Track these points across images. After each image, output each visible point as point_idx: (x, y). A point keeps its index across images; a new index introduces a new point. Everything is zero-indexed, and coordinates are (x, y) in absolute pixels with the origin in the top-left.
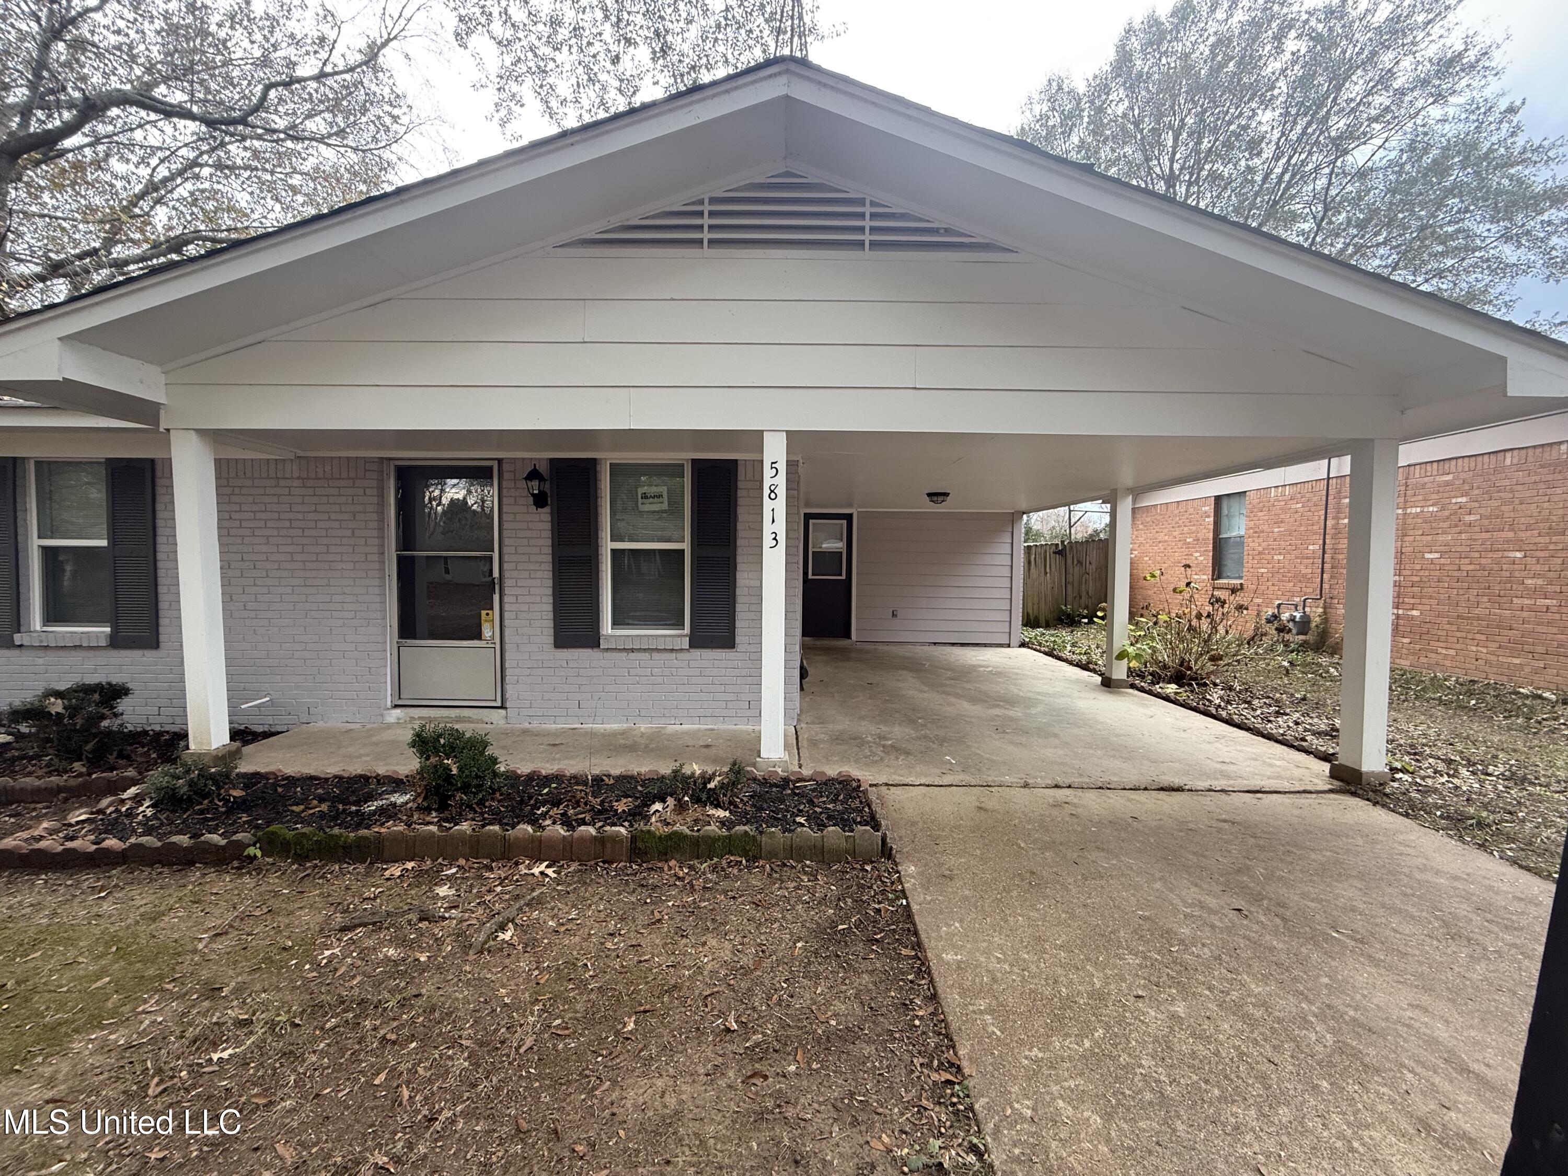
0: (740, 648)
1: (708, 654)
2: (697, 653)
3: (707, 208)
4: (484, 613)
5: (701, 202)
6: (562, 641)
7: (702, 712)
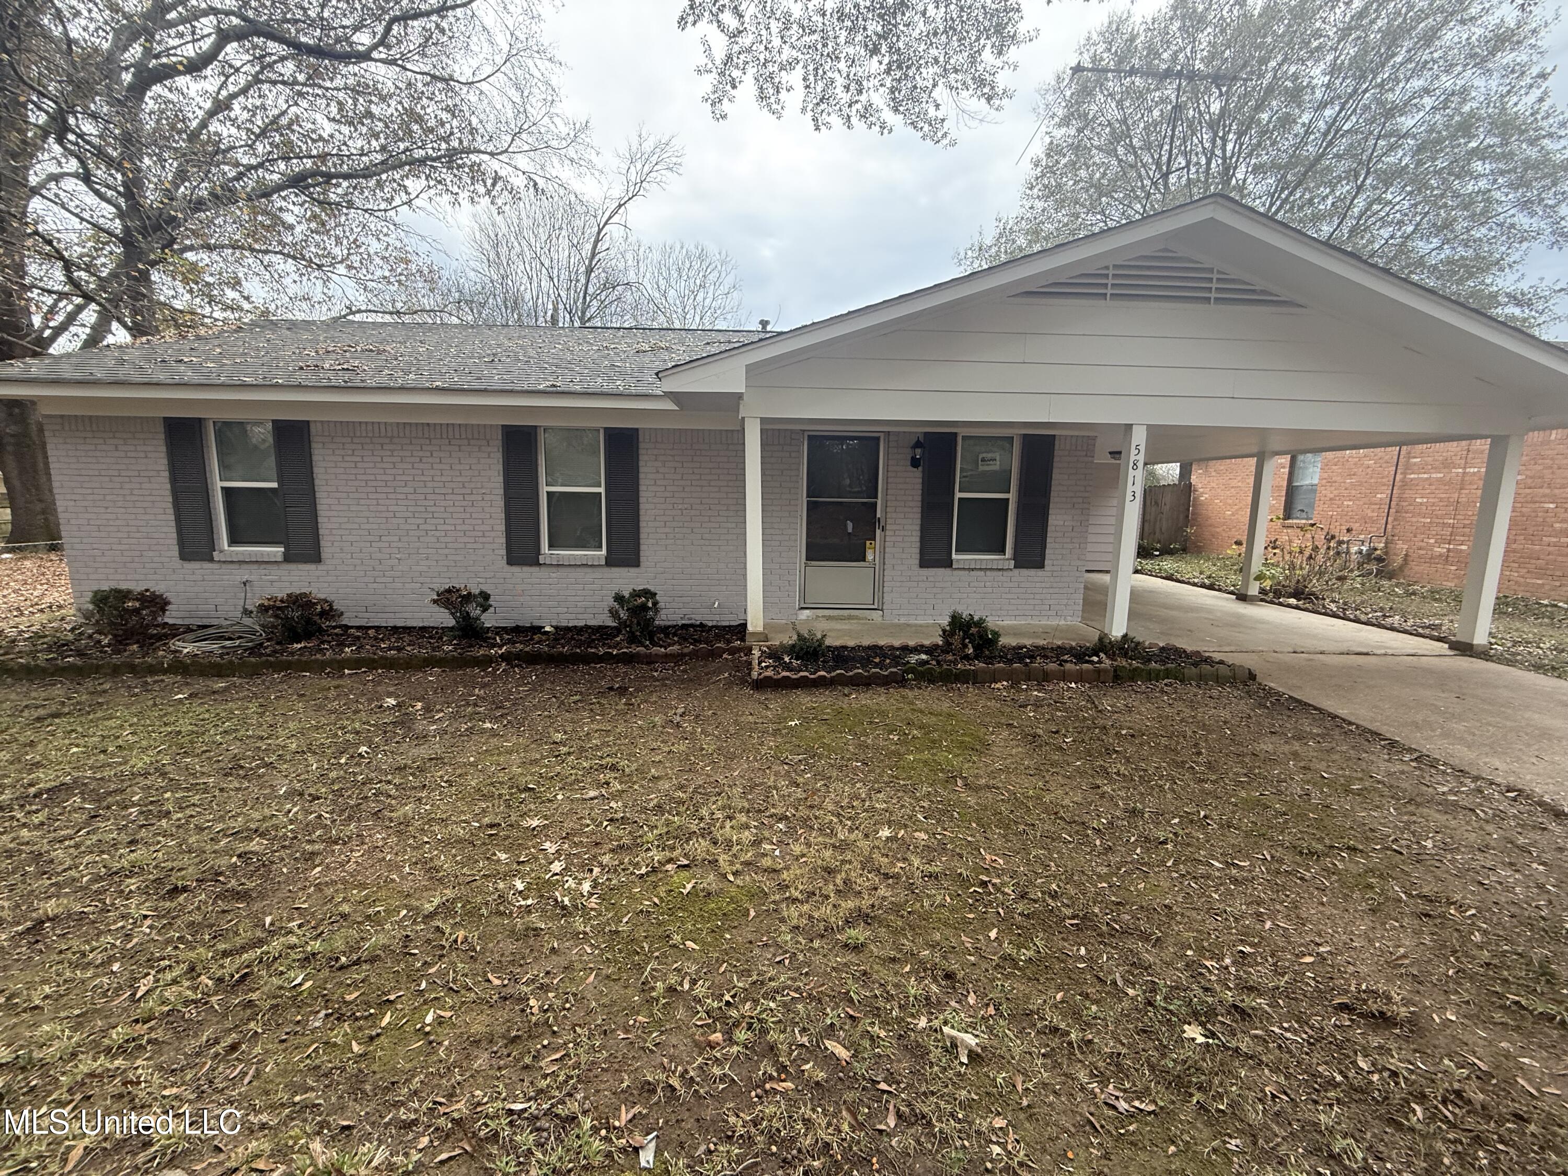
0: (1047, 568)
1: (1025, 572)
2: (1017, 571)
3: (1111, 272)
4: (868, 542)
5: (1107, 268)
6: (925, 563)
7: (1017, 613)
